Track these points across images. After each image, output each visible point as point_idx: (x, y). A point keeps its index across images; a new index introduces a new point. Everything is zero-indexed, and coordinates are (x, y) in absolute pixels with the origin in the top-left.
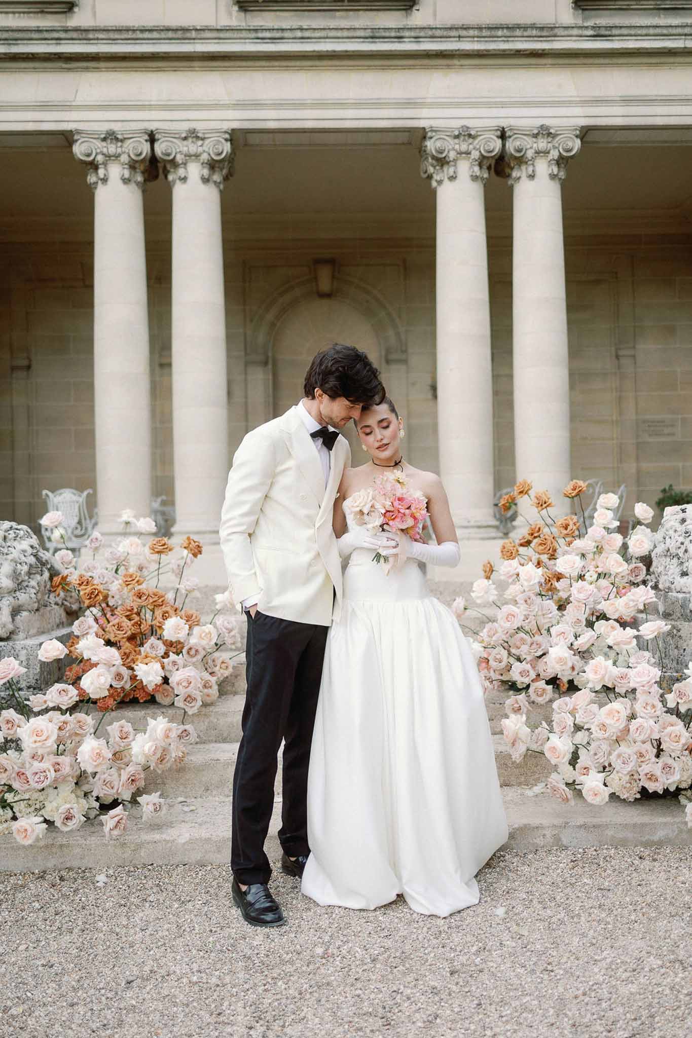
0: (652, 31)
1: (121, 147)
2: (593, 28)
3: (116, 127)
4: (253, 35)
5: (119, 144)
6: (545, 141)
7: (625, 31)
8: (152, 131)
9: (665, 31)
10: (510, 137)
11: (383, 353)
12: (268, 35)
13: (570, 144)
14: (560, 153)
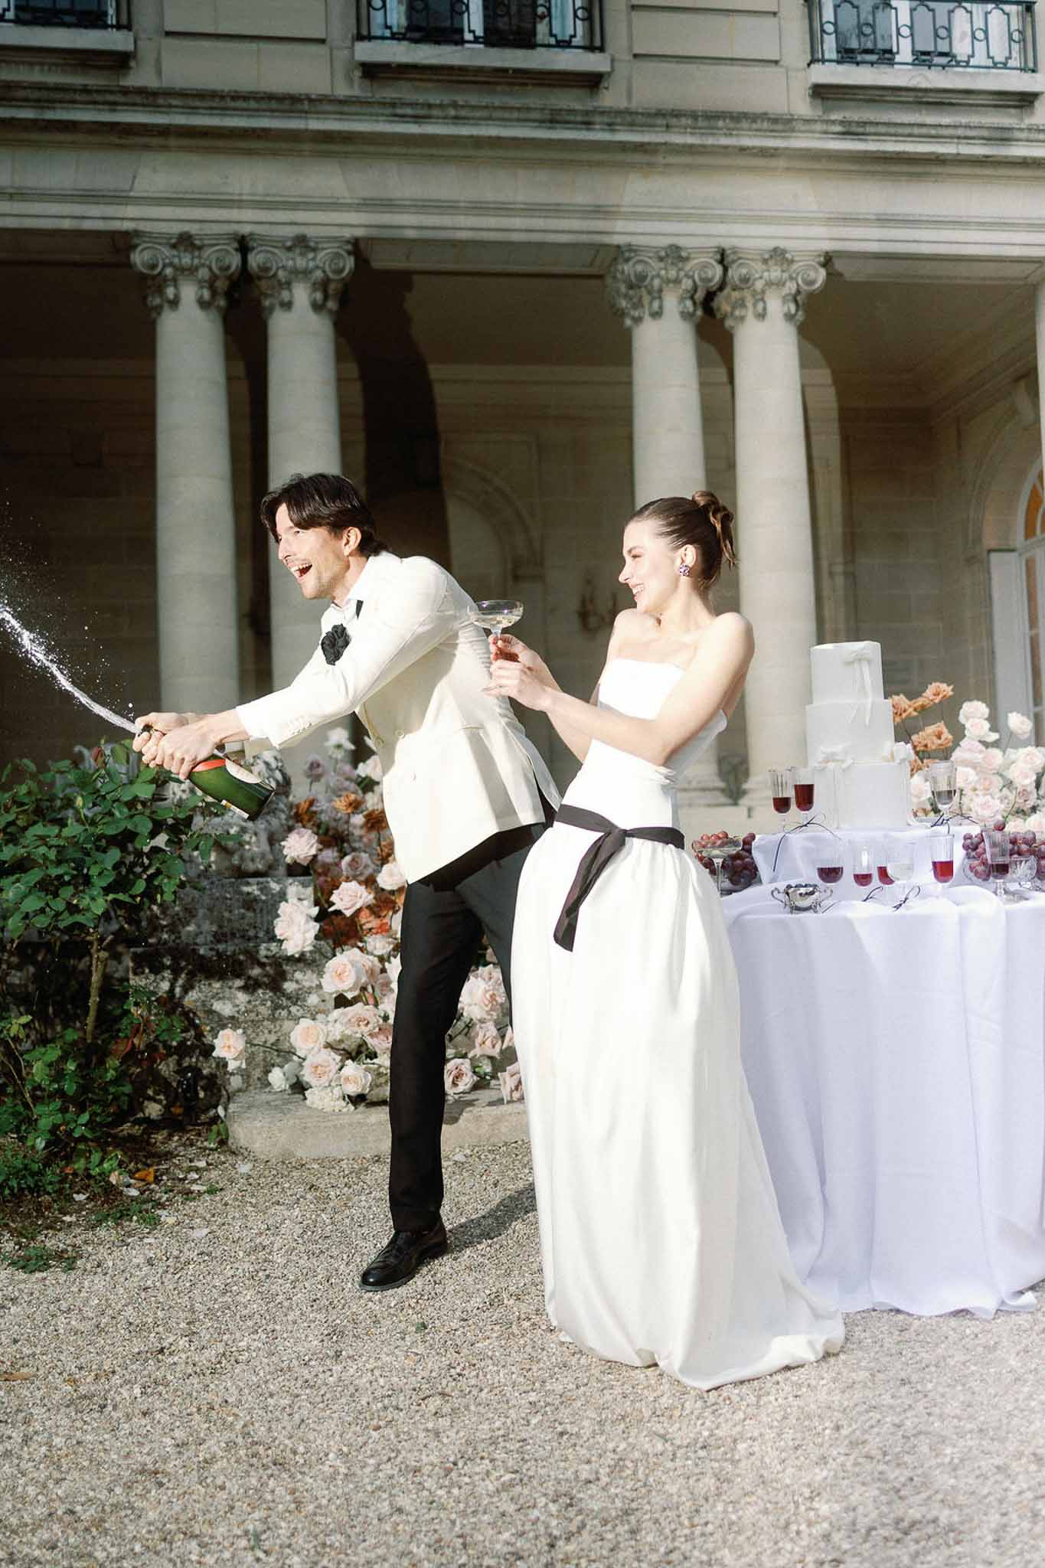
0: (916, 131)
1: (199, 257)
2: (842, 123)
3: (193, 229)
4: (389, 111)
5: (196, 253)
6: (779, 270)
7: (882, 129)
8: (243, 237)
9: (933, 132)
10: (734, 262)
11: (509, 566)
12: (409, 111)
13: (812, 275)
14: (798, 285)
